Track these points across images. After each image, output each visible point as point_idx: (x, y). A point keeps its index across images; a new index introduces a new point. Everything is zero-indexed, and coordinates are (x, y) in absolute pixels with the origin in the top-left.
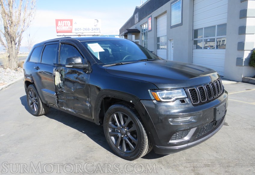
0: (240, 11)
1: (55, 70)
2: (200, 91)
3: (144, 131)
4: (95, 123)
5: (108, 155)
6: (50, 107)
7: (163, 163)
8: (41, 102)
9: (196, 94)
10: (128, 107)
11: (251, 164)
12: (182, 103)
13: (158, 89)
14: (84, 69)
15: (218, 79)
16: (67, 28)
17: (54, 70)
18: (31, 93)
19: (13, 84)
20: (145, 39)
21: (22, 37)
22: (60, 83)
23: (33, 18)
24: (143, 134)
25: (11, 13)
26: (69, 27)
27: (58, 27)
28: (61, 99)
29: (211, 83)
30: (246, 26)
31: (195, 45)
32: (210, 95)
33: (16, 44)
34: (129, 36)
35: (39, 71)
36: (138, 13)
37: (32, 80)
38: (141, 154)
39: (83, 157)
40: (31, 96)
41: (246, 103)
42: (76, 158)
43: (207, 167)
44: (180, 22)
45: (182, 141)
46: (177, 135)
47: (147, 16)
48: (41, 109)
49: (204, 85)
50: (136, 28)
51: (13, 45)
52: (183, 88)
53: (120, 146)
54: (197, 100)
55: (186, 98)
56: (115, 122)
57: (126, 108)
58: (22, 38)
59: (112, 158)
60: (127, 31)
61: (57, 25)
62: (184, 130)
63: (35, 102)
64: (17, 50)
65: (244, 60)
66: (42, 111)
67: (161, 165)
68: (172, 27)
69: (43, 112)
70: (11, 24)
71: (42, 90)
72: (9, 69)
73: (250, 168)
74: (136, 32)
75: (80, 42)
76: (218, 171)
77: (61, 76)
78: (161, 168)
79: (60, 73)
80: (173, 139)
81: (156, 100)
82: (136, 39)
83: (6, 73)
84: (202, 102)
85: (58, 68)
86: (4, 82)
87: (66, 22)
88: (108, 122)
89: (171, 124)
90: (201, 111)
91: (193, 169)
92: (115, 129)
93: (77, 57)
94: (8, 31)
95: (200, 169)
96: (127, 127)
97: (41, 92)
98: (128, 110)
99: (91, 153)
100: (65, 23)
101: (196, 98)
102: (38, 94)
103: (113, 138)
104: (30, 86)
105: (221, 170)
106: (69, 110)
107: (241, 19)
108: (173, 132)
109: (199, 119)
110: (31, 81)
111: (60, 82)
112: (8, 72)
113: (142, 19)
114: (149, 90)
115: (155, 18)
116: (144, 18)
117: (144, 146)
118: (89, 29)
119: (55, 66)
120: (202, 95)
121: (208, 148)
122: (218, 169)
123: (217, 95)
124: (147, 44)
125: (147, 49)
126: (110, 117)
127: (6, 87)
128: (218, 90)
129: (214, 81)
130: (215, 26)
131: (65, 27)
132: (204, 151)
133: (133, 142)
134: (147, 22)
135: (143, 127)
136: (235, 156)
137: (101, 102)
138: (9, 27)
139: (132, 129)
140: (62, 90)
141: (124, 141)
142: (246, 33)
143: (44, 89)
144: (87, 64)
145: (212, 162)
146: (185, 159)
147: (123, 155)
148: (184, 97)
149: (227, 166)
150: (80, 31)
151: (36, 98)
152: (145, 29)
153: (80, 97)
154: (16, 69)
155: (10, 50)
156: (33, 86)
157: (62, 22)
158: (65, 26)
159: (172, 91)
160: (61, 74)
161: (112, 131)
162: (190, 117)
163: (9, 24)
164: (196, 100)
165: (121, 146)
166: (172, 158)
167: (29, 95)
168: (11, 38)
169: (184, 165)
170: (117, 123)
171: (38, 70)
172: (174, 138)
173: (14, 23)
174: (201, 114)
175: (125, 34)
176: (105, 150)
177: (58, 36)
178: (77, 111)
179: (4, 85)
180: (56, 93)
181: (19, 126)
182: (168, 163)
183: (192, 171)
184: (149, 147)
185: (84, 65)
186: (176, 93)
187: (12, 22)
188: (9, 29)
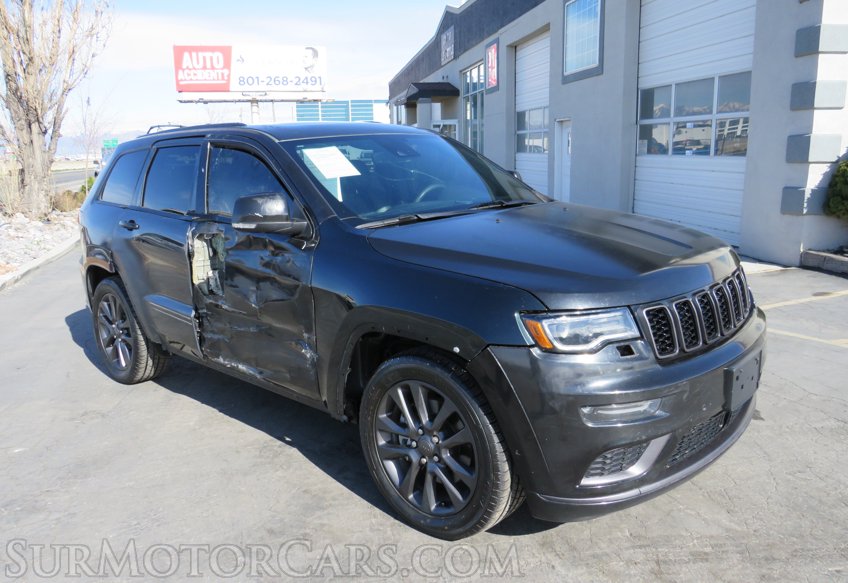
0: (798, 31)
1: (194, 234)
2: (680, 315)
3: (499, 448)
4: (328, 415)
5: (374, 521)
6: (174, 355)
7: (558, 549)
8: (141, 338)
9: (668, 324)
10: (445, 367)
11: (842, 550)
12: (622, 355)
13: (545, 311)
14: (295, 237)
15: (735, 272)
16: (213, 74)
17: (189, 234)
18: (109, 306)
19: (38, 268)
20: (475, 118)
21: (64, 111)
22: (208, 279)
23: (102, 43)
24: (495, 456)
25: (27, 26)
26: (220, 72)
27: (180, 72)
28: (213, 332)
29: (715, 285)
30: (815, 83)
31: (646, 142)
32: (712, 328)
33: (45, 133)
34: (421, 107)
35: (136, 234)
36: (452, 27)
37: (114, 264)
38: (486, 521)
39: (291, 526)
40: (106, 317)
41: (816, 339)
42: (271, 532)
43: (702, 560)
44: (596, 64)
45: (623, 481)
46: (608, 461)
47: (483, 39)
48: (144, 361)
49: (694, 294)
50: (445, 81)
51: (35, 137)
52: (629, 307)
53: (414, 491)
54: (672, 345)
55: (636, 339)
56: (400, 412)
57: (438, 371)
58: (67, 111)
59: (389, 533)
60: (414, 90)
61: (178, 65)
62: (630, 445)
63: (123, 337)
64: (50, 151)
65: (808, 195)
66: (147, 365)
67: (551, 556)
68: (566, 80)
69: (148, 371)
70: (28, 65)
71: (147, 298)
72: (23, 216)
73: (840, 566)
74: (446, 93)
75: (277, 141)
76: (738, 575)
77: (211, 254)
78: (553, 567)
79: (210, 244)
80: (592, 472)
81: (541, 348)
82: (445, 116)
83: (12, 232)
84: (687, 350)
85: (204, 228)
86: (8, 263)
87: (208, 55)
88: (375, 412)
89: (590, 425)
90: (684, 383)
91: (657, 568)
92: (397, 436)
93: (271, 195)
94: (17, 89)
95: (678, 567)
96: (440, 430)
97: (144, 304)
98: (446, 377)
99: (319, 513)
100: (204, 58)
101: (668, 339)
102: (133, 312)
103: (392, 466)
104: (104, 284)
105: (748, 571)
106: (241, 367)
107: (801, 60)
108: (595, 450)
109: (677, 409)
110: (108, 270)
111: (210, 273)
112: (19, 226)
113: (465, 51)
114: (516, 315)
115: (510, 46)
116: (473, 46)
117: (496, 494)
118: (285, 81)
119: (191, 222)
120: (687, 329)
121: (701, 497)
122: (736, 568)
123: (735, 326)
124: (482, 133)
125: (482, 155)
126: (381, 397)
127: (16, 281)
128: (737, 308)
129: (725, 281)
130: (713, 79)
131: (207, 71)
132: (687, 508)
133: (457, 480)
134: (483, 60)
135: (496, 433)
136: (789, 523)
137: (352, 347)
138: (22, 74)
139: (457, 439)
140: (216, 301)
141: (429, 478)
142: (815, 106)
143: (155, 296)
144: (302, 218)
145: (716, 545)
146: (628, 534)
147: (425, 520)
148: (630, 337)
149: (767, 559)
150: (255, 87)
151: (126, 324)
152: (475, 84)
153: (278, 325)
154: (46, 215)
155: (27, 151)
156: (117, 283)
157: (194, 54)
158: (205, 68)
159: (592, 317)
160: (212, 247)
161: (388, 442)
162: (649, 402)
163: (21, 63)
164: (669, 345)
165: (418, 492)
166: (587, 533)
167: (100, 315)
168: (28, 113)
169: (627, 554)
170: (404, 416)
171: (134, 231)
172: (599, 471)
173: (37, 60)
174: (685, 392)
175: (409, 99)
176: (366, 502)
177: (181, 102)
178: (268, 372)
179: (7, 272)
180: (196, 310)
181: (73, 419)
182: (573, 549)
183: (653, 576)
184: (514, 498)
185: (292, 220)
186: (604, 323)
187: (31, 59)
188: (21, 82)
